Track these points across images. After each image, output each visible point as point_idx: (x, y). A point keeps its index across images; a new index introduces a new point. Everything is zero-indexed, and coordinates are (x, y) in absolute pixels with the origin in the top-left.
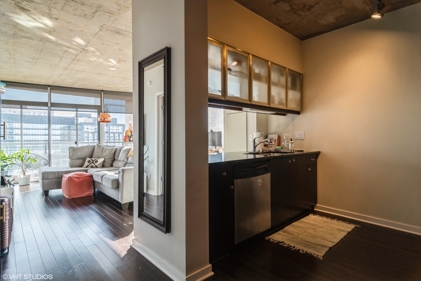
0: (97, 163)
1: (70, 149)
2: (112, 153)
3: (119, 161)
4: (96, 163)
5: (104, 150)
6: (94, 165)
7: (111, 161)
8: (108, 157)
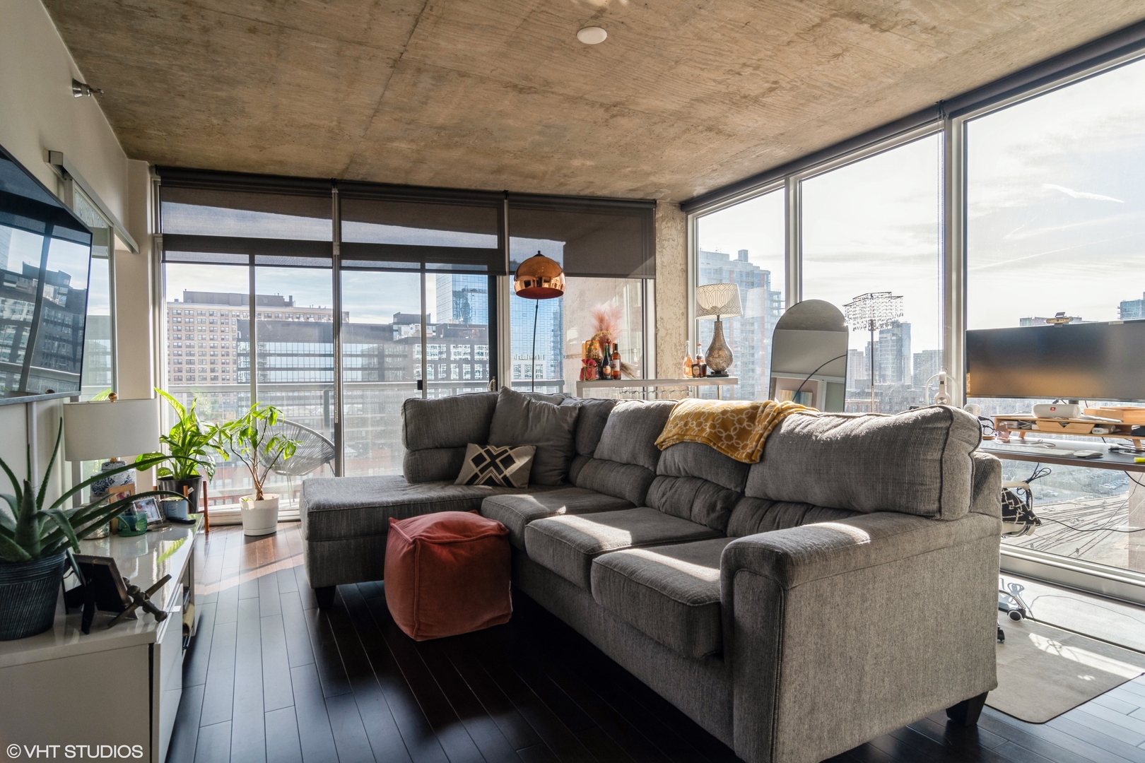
0: (509, 469)
1: (409, 406)
2: (566, 427)
3: (603, 461)
4: (506, 468)
5: (531, 414)
6: (500, 477)
7: (562, 459)
8: (551, 443)
